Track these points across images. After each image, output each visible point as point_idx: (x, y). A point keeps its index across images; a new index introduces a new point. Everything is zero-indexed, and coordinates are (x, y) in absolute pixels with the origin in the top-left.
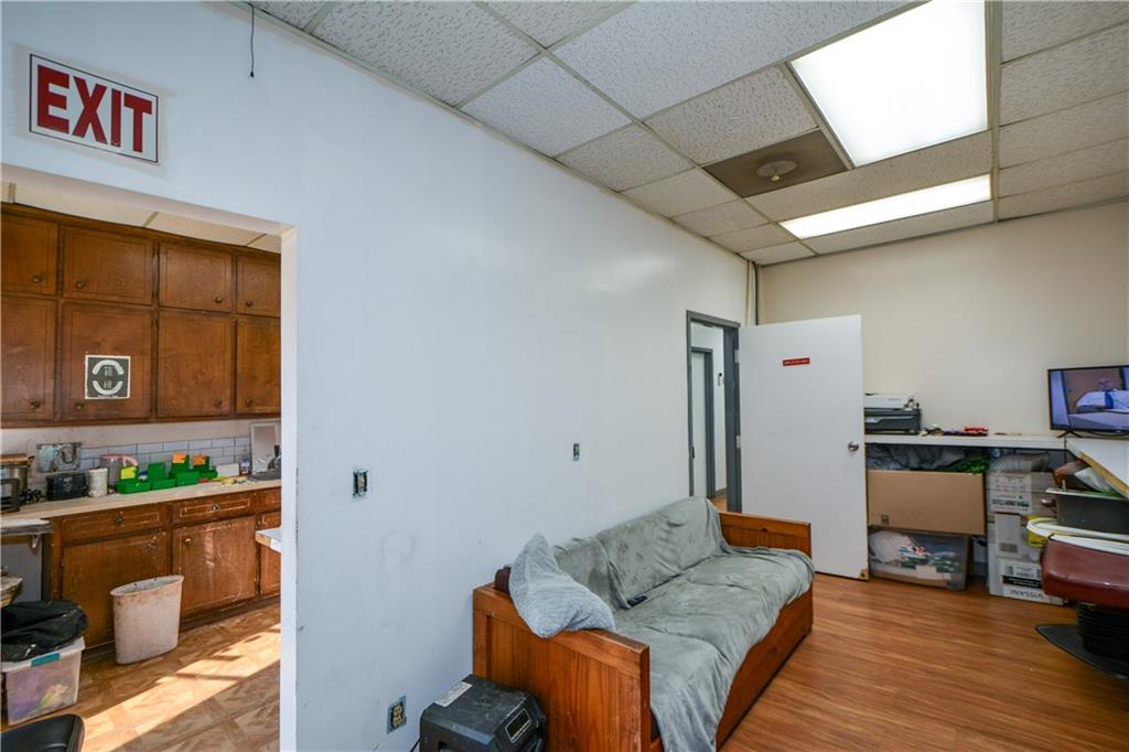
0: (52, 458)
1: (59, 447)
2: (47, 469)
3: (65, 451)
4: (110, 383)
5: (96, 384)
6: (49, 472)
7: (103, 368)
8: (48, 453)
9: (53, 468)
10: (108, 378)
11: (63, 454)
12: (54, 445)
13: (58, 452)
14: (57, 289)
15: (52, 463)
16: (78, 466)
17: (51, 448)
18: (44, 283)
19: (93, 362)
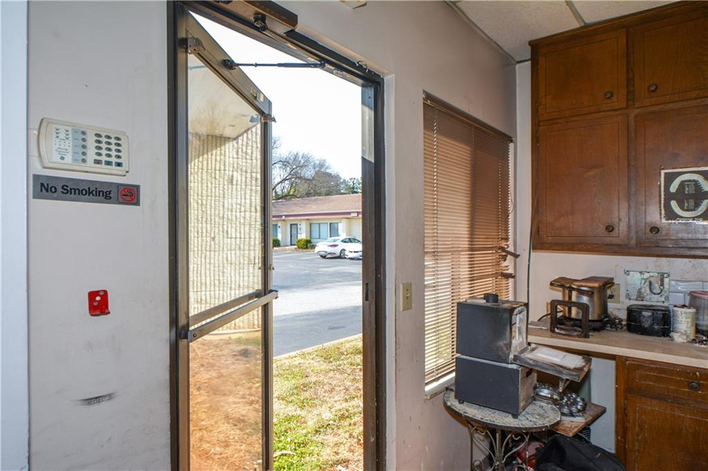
0: (638, 287)
1: (646, 276)
2: (634, 297)
3: (652, 280)
4: (692, 203)
5: (674, 204)
6: (637, 300)
7: (682, 184)
8: (636, 279)
9: (640, 296)
10: (690, 196)
11: (650, 283)
12: (641, 273)
13: (646, 280)
14: (628, 100)
15: (639, 291)
16: (667, 298)
17: (638, 275)
18: (615, 99)
19: (670, 178)
